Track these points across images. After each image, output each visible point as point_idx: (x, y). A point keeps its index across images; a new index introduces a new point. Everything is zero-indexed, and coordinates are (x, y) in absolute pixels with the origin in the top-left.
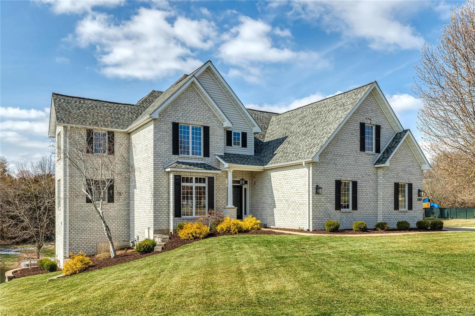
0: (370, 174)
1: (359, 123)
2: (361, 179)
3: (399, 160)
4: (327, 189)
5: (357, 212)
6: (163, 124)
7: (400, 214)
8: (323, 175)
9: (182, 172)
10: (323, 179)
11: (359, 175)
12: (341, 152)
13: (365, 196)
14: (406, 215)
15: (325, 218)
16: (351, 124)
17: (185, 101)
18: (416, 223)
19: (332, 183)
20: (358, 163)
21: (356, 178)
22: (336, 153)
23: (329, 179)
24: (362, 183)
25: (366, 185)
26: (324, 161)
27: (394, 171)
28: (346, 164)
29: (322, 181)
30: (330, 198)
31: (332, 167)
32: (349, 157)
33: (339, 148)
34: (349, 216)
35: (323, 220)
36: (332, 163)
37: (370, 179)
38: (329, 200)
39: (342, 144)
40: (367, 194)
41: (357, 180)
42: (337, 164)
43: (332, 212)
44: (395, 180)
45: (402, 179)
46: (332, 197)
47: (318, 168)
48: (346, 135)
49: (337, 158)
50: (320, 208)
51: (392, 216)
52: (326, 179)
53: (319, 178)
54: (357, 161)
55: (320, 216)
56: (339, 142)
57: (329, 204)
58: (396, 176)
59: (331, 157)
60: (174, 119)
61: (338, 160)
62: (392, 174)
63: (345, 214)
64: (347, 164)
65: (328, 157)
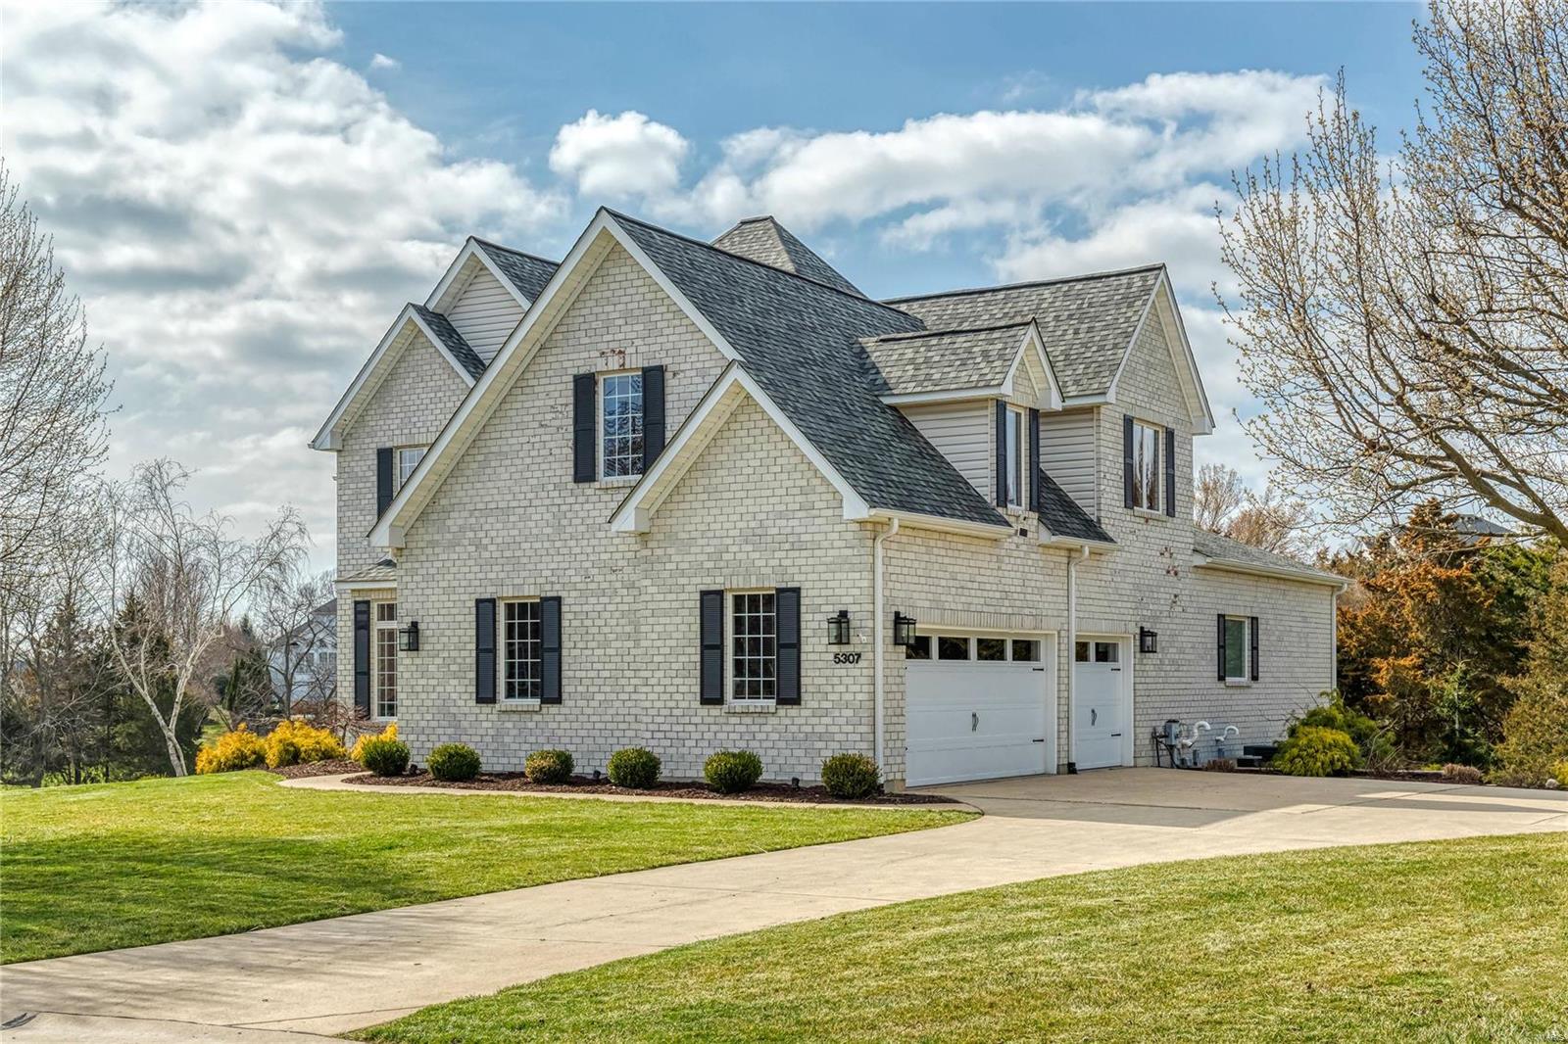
0: (621, 563)
1: (571, 379)
2: (579, 586)
3: (726, 495)
4: (447, 632)
5: (564, 710)
6: (358, 458)
7: (734, 720)
8: (435, 584)
9: (371, 590)
10: (434, 598)
11: (572, 572)
12: (497, 498)
13: (597, 652)
14: (768, 728)
15: (441, 731)
16: (536, 390)
17: (407, 381)
18: (819, 761)
19: (466, 611)
20: (569, 529)
21: (557, 587)
22: (480, 506)
23: (456, 597)
24: (583, 600)
25: (599, 608)
26: (436, 537)
27: (701, 542)
28: (518, 539)
29: (430, 605)
30: (459, 660)
31: (465, 556)
32: (529, 510)
33: (490, 485)
34: (531, 725)
35: (433, 738)
36: (466, 542)
37: (618, 585)
38: (454, 668)
39: (503, 469)
40: (605, 645)
41: (560, 594)
42: (485, 541)
43: (467, 710)
44: (708, 580)
45: (742, 570)
46: (464, 658)
47: (417, 565)
48: (516, 433)
49: (482, 520)
50: (424, 696)
51: (691, 728)
52: (445, 598)
53: (421, 599)
54: (564, 522)
55: (423, 724)
56: (493, 464)
57: (456, 682)
58: (711, 565)
59: (460, 522)
60: (383, 439)
61: (487, 527)
62: (692, 558)
63: (516, 717)
64: (523, 539)
65: (449, 522)
